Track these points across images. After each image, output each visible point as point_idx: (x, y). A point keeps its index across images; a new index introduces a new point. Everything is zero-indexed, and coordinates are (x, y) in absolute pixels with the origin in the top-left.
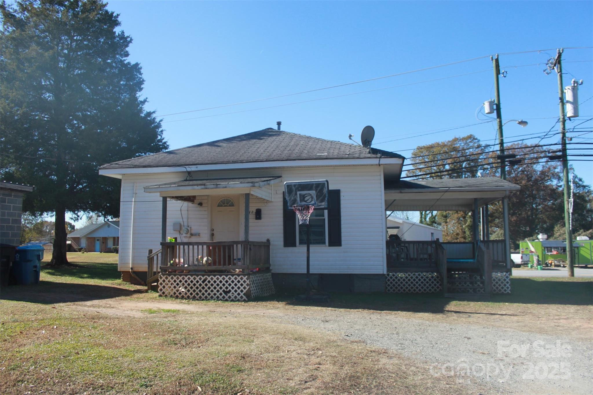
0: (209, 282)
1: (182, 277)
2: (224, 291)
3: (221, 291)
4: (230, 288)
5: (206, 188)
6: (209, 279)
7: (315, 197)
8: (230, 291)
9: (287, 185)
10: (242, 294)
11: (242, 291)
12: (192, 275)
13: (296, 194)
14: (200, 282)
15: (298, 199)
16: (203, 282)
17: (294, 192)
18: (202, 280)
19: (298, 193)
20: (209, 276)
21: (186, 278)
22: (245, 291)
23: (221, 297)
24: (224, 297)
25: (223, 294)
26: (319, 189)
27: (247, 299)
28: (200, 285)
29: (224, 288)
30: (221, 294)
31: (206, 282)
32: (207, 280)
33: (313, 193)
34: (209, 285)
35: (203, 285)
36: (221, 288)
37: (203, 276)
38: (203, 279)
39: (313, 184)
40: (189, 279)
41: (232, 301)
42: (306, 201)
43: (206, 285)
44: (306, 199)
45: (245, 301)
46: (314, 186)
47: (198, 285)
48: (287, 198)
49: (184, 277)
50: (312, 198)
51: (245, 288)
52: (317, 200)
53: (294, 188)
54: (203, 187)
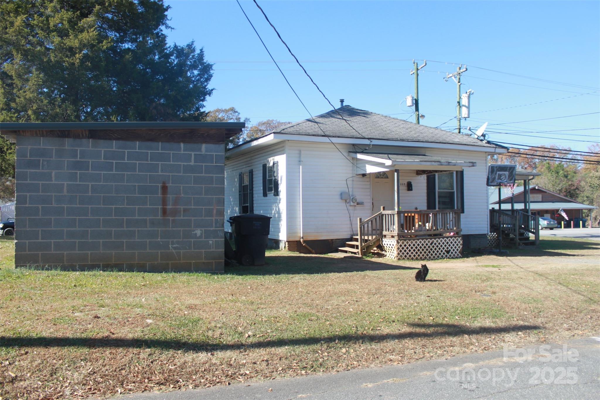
0: (435, 244)
1: (415, 241)
2: (446, 251)
3: (444, 251)
4: (450, 248)
5: (442, 165)
6: (435, 241)
7: (507, 177)
8: (450, 250)
9: (492, 167)
10: (458, 252)
11: (457, 250)
12: (423, 239)
13: (496, 174)
14: (429, 244)
15: (497, 177)
16: (431, 244)
17: (495, 172)
18: (430, 243)
19: (498, 173)
20: (435, 239)
21: (418, 242)
22: (459, 249)
23: (444, 256)
24: (446, 256)
25: (446, 254)
26: (511, 170)
27: (461, 256)
28: (429, 247)
29: (445, 248)
30: (444, 254)
31: (433, 244)
32: (434, 243)
33: (507, 173)
34: (435, 247)
35: (431, 247)
36: (443, 248)
37: (431, 239)
38: (431, 241)
39: (508, 167)
40: (420, 242)
41: (452, 258)
42: (501, 180)
43: (433, 247)
44: (502, 178)
45: (460, 257)
46: (508, 168)
47: (427, 247)
48: (490, 177)
49: (417, 241)
50: (506, 177)
51: (459, 247)
52: (508, 179)
53: (495, 169)
54: (439, 163)
